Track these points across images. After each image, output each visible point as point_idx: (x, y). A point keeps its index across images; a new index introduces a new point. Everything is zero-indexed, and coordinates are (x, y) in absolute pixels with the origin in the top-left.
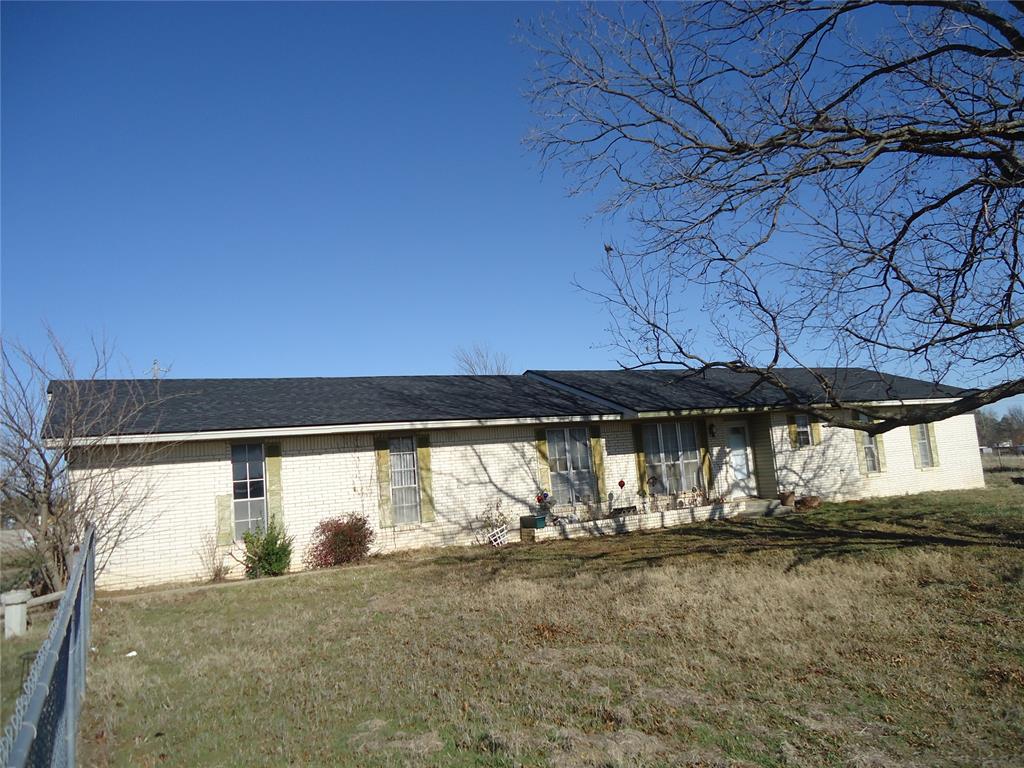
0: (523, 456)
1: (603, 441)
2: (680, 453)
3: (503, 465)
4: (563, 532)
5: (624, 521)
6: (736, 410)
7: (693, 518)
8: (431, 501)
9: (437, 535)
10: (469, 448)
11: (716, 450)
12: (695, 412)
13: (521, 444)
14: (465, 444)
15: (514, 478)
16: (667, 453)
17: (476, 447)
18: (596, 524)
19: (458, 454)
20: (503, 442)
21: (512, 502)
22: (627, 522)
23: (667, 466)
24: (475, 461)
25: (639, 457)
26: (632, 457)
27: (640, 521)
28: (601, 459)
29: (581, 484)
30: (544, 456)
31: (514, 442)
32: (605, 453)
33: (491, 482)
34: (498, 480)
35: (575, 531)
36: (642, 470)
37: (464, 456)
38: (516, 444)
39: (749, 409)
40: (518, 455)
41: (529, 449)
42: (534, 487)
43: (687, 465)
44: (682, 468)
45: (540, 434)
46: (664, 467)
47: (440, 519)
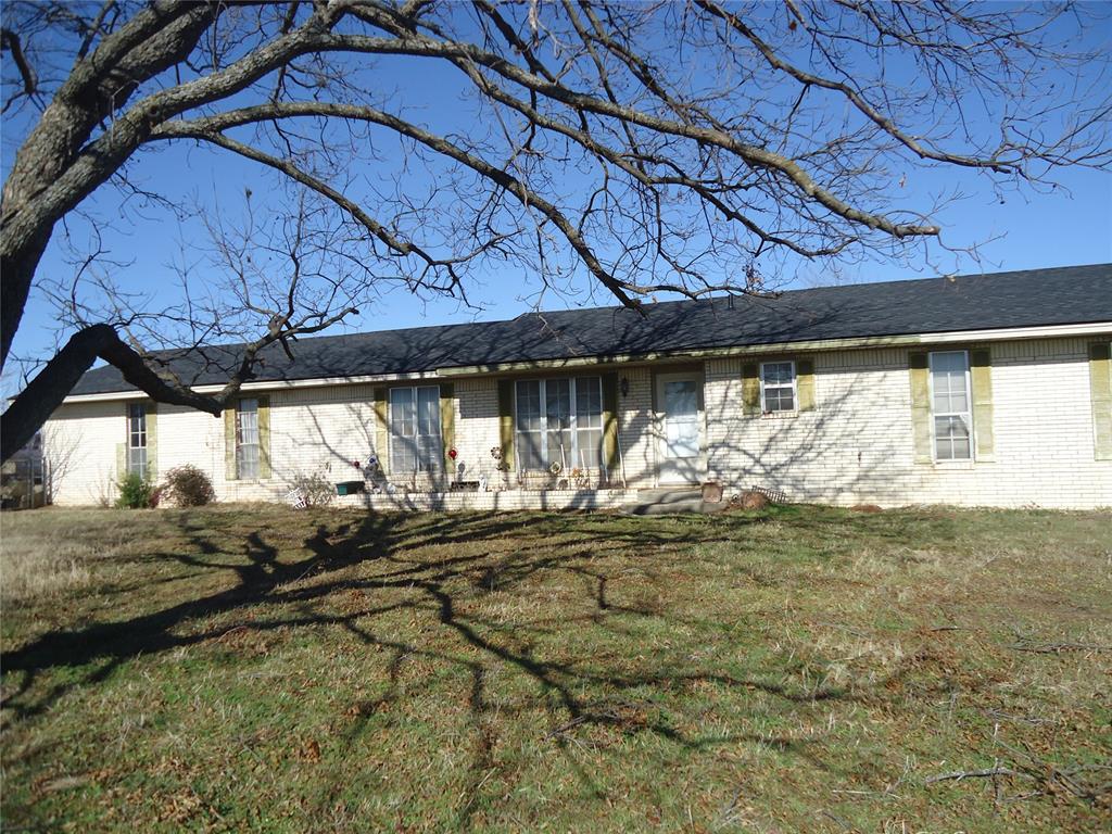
0: (360, 417)
1: (456, 401)
2: (572, 418)
3: (338, 427)
4: (368, 502)
5: (443, 497)
6: (594, 360)
7: (544, 503)
8: (267, 459)
9: (271, 491)
10: (305, 408)
11: (630, 416)
12: (520, 366)
13: (358, 404)
14: (302, 405)
15: (349, 440)
16: (551, 419)
17: (311, 407)
18: (407, 497)
19: (295, 414)
20: (340, 403)
21: (345, 465)
22: (446, 499)
23: (549, 434)
24: (310, 422)
25: (502, 421)
26: (496, 421)
27: (464, 499)
28: (452, 423)
29: (428, 451)
30: (381, 417)
31: (351, 402)
32: (458, 416)
33: (325, 443)
34: (332, 442)
35: (381, 502)
36: (507, 438)
37: (300, 417)
38: (353, 405)
39: (619, 359)
40: (355, 416)
41: (367, 410)
42: (368, 451)
43: (581, 435)
44: (573, 437)
45: (380, 393)
46: (544, 436)
47: (275, 476)
